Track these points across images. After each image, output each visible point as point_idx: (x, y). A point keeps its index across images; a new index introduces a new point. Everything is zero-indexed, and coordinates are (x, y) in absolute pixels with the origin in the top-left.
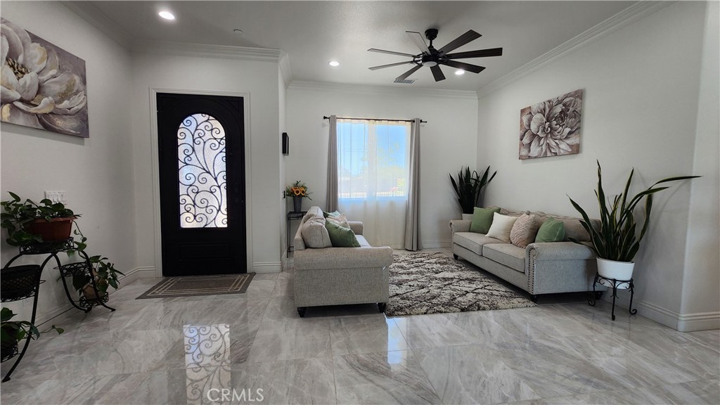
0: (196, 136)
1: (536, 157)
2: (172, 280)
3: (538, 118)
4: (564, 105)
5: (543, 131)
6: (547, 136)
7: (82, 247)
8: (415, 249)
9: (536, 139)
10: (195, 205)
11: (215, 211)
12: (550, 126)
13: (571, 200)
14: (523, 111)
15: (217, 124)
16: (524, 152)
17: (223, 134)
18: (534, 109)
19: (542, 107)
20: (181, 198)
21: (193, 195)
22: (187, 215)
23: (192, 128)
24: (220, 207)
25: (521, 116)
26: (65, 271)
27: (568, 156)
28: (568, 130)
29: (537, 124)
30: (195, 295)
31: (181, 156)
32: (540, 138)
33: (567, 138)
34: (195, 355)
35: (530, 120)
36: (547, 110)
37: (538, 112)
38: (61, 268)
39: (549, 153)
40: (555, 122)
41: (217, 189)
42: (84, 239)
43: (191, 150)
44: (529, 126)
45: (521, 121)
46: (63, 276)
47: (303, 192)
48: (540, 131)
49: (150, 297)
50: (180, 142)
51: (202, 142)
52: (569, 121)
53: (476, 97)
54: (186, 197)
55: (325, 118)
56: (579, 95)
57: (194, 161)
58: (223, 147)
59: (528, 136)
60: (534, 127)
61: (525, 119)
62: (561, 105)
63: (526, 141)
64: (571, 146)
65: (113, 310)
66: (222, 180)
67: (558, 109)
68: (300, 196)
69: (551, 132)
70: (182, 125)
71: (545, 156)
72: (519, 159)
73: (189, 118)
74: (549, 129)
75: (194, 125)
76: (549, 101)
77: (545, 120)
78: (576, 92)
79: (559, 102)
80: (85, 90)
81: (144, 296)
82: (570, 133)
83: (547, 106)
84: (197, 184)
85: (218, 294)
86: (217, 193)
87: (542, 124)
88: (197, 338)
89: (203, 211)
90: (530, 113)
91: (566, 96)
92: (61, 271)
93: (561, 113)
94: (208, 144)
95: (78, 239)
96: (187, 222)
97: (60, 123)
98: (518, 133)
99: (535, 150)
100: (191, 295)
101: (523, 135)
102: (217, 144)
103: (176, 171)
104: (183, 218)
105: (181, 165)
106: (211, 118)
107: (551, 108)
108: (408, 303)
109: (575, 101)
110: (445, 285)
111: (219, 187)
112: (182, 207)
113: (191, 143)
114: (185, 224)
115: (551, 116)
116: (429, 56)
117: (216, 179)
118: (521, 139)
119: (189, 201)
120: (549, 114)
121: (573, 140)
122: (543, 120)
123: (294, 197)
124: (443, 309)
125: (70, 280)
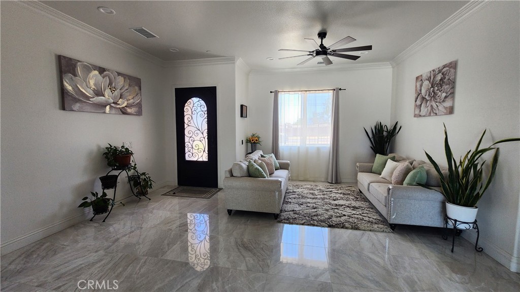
0: (193, 110)
1: (424, 116)
2: (182, 188)
3: (426, 83)
4: (443, 74)
5: (429, 95)
6: (431, 99)
7: (135, 168)
8: (333, 182)
9: (424, 102)
10: (192, 148)
11: (202, 152)
12: (433, 91)
13: (426, 153)
14: (417, 78)
15: (203, 103)
16: (417, 112)
17: (206, 109)
18: (424, 77)
19: (429, 75)
20: (186, 144)
21: (191, 142)
22: (189, 153)
23: (191, 106)
24: (205, 149)
25: (416, 82)
26: (130, 179)
27: (444, 116)
28: (444, 95)
29: (426, 89)
30: (186, 197)
31: (186, 121)
32: (427, 101)
33: (443, 101)
34: (193, 230)
35: (421, 86)
36: (432, 78)
37: (427, 80)
38: (129, 177)
39: (433, 112)
40: (436, 88)
41: (203, 139)
42: (135, 165)
43: (191, 118)
44: (421, 90)
45: (416, 86)
46: (129, 181)
47: (256, 140)
48: (427, 95)
49: (167, 195)
50: (185, 113)
51: (196, 113)
52: (445, 87)
53: (391, 67)
54: (189, 144)
55: (271, 92)
56: (453, 65)
57: (192, 124)
58: (206, 115)
59: (421, 99)
60: (423, 91)
61: (418, 84)
62: (440, 74)
63: (418, 102)
64: (446, 108)
65: (150, 199)
66: (206, 134)
67: (439, 77)
68: (254, 143)
69: (434, 96)
70: (186, 104)
71: (430, 115)
72: (415, 117)
73: (190, 100)
74: (433, 93)
75: (192, 104)
76: (434, 71)
77: (430, 86)
78: (451, 63)
79: (440, 71)
80: (141, 93)
81: (165, 195)
82: (446, 97)
83: (432, 75)
84: (193, 136)
85: (196, 197)
86: (203, 142)
87: (429, 89)
88: (193, 220)
89: (196, 151)
90: (422, 80)
91: (444, 67)
92: (129, 178)
93: (440, 80)
94: (199, 114)
95: (133, 164)
96: (188, 157)
97: (129, 110)
98: (414, 96)
99: (424, 110)
100: (184, 197)
101: (417, 98)
102: (203, 114)
103: (183, 129)
104: (187, 155)
105: (186, 126)
106: (200, 99)
107: (435, 77)
108: (296, 216)
109: (450, 71)
110: (333, 209)
111: (204, 138)
112: (186, 149)
113: (191, 114)
114: (187, 158)
115: (434, 82)
116: (320, 51)
117: (202, 133)
118: (416, 101)
119: (190, 146)
120: (433, 81)
121: (448, 104)
122: (429, 86)
123: (251, 143)
124: (316, 223)
125: (132, 183)
